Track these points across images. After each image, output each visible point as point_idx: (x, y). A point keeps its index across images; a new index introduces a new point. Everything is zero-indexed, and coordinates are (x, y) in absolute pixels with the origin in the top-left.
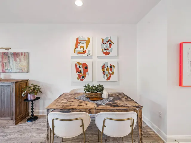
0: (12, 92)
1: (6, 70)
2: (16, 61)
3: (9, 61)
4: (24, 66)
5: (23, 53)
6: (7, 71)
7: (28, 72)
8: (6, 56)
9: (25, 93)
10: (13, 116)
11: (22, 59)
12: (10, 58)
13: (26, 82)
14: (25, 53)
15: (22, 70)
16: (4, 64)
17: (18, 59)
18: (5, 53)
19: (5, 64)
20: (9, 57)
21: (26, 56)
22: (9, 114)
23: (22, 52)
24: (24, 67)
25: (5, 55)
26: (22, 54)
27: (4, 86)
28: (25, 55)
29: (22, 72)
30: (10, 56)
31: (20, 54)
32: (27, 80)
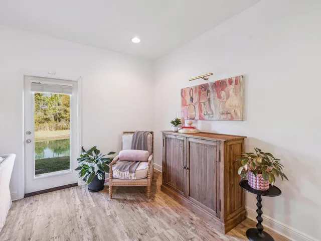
0: (218, 160)
1: (205, 115)
2: (219, 97)
3: (209, 100)
4: (235, 106)
5: (234, 80)
6: (206, 117)
7: (243, 119)
8: (205, 90)
9: (244, 168)
10: (220, 210)
11: (231, 93)
12: (211, 93)
13: (241, 141)
14: (236, 77)
15: (232, 116)
16: (201, 106)
17: (223, 94)
18: (204, 85)
19: (202, 104)
20: (208, 91)
21: (239, 85)
22: (212, 202)
23: (230, 77)
24: (236, 109)
25: (203, 89)
26: (230, 82)
27: (205, 145)
28: (236, 84)
29: (232, 119)
30: (210, 89)
31: (228, 83)
32: (243, 139)
